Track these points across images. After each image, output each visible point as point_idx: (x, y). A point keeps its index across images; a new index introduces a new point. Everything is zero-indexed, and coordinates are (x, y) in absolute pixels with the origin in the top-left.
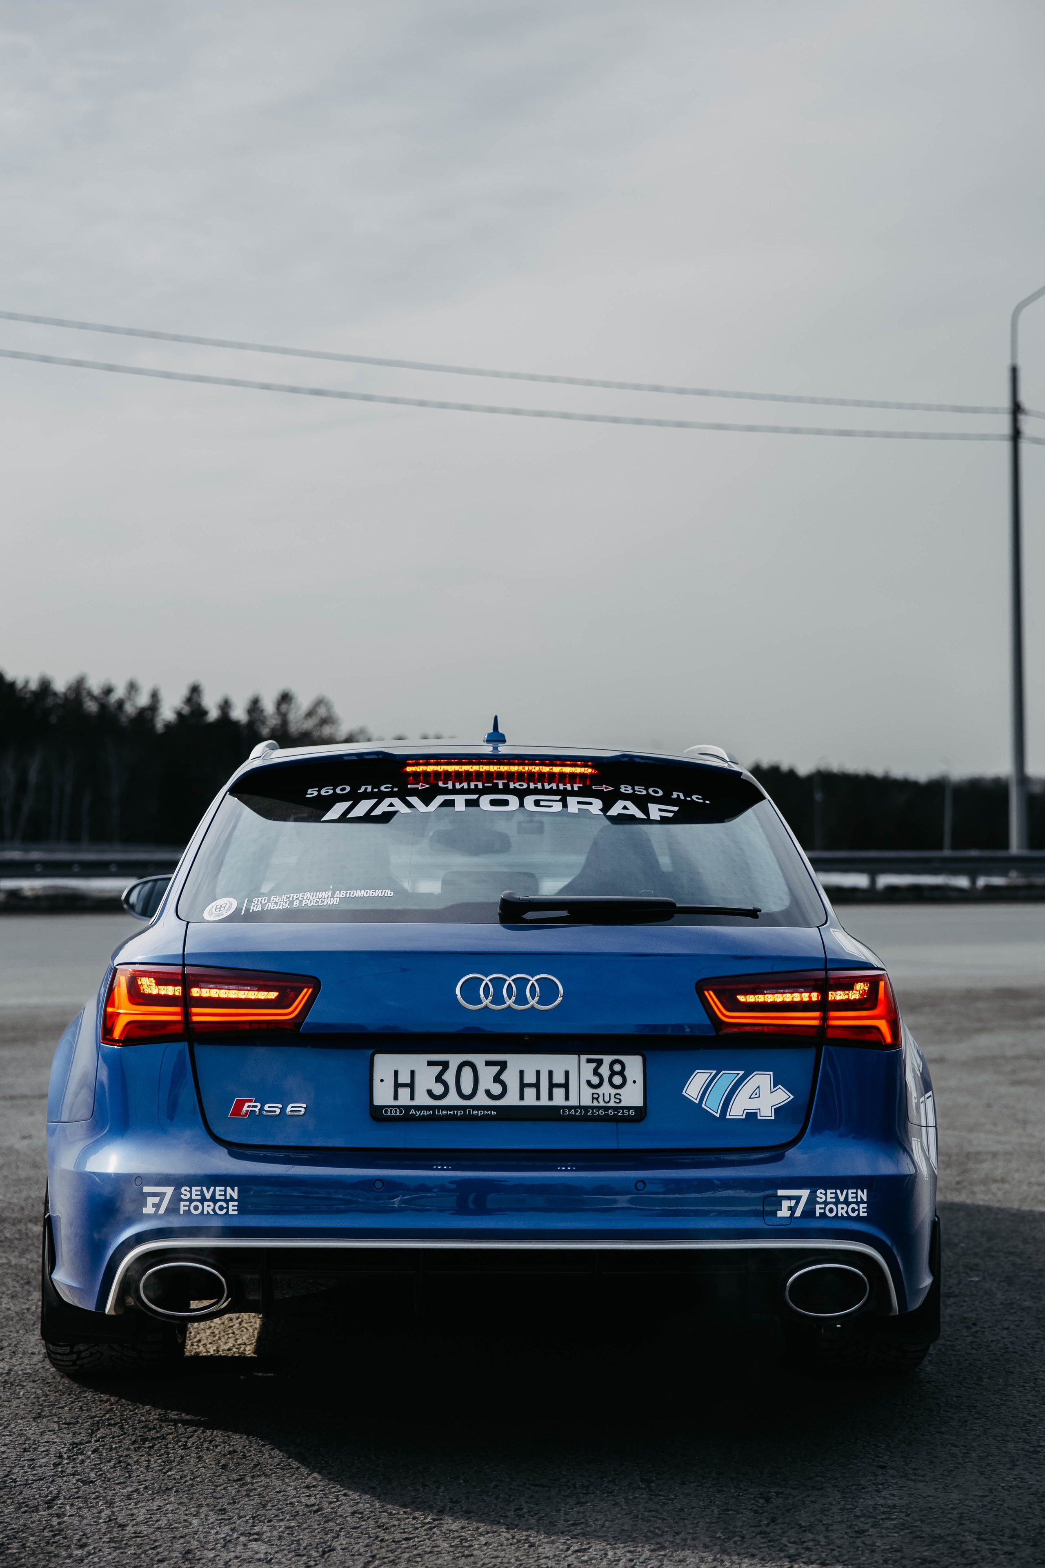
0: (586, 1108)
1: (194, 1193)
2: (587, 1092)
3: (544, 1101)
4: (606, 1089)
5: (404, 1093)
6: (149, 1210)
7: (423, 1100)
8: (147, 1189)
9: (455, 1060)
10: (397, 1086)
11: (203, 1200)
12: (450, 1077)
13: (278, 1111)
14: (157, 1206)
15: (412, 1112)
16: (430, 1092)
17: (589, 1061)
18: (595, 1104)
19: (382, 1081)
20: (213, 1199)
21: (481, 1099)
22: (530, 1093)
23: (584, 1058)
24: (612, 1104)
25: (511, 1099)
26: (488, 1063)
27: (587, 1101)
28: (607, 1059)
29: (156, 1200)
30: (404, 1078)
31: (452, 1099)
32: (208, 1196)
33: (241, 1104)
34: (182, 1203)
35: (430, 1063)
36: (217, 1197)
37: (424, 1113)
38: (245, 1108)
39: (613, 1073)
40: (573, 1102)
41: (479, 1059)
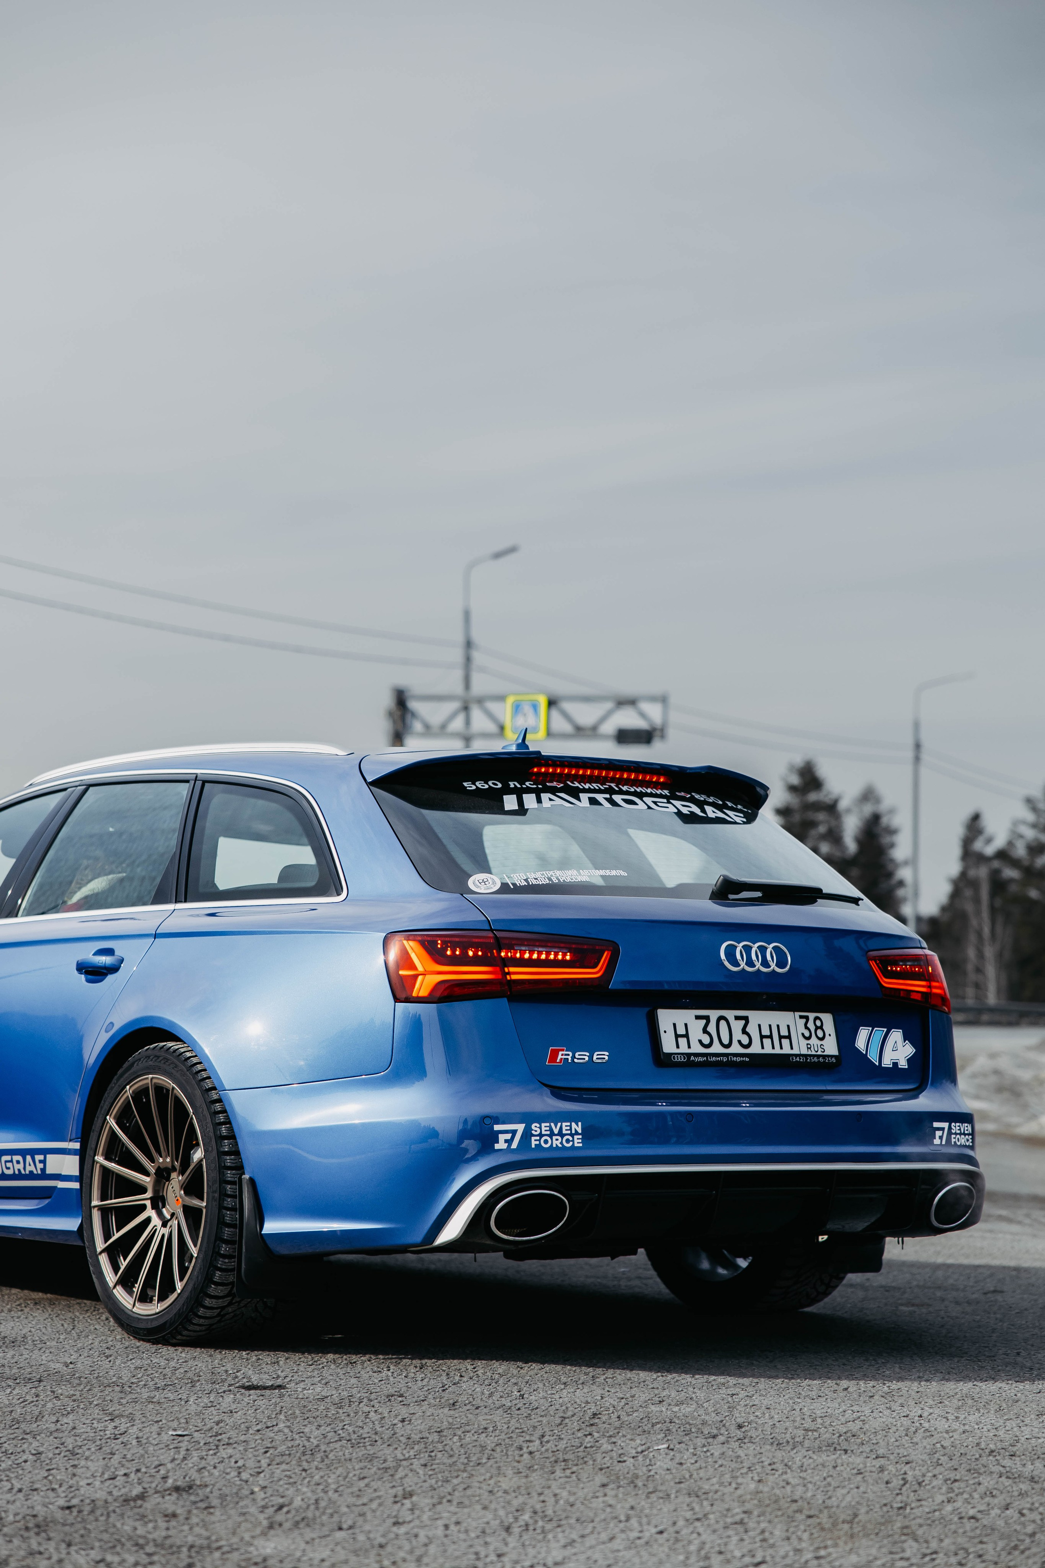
0: (806, 1056)
1: (543, 1129)
2: (804, 1042)
3: (777, 1051)
4: (814, 1041)
5: (683, 1041)
6: (501, 1145)
7: (697, 1048)
8: (497, 1127)
9: (714, 1014)
10: (677, 1036)
11: (552, 1135)
12: (712, 1028)
13: (587, 1058)
14: (509, 1142)
15: (692, 1058)
16: (700, 1041)
17: (801, 1017)
18: (810, 1053)
19: (665, 1032)
20: (560, 1134)
21: (736, 1049)
22: (767, 1042)
23: (797, 1014)
24: (819, 1053)
25: (755, 1049)
26: (737, 1018)
27: (804, 1051)
28: (812, 1016)
29: (509, 1136)
30: (681, 1031)
31: (717, 1048)
32: (556, 1131)
33: (555, 1053)
34: (533, 1138)
35: (698, 1017)
36: (564, 1132)
37: (701, 1059)
38: (560, 1057)
39: (817, 1028)
40: (796, 1051)
41: (730, 1014)
